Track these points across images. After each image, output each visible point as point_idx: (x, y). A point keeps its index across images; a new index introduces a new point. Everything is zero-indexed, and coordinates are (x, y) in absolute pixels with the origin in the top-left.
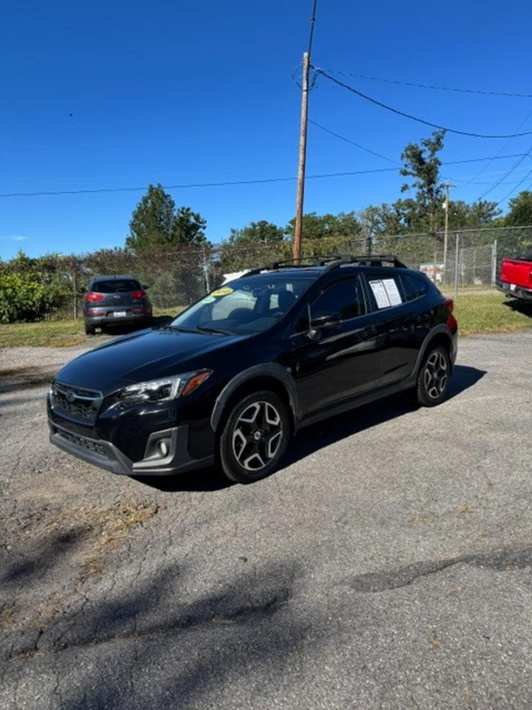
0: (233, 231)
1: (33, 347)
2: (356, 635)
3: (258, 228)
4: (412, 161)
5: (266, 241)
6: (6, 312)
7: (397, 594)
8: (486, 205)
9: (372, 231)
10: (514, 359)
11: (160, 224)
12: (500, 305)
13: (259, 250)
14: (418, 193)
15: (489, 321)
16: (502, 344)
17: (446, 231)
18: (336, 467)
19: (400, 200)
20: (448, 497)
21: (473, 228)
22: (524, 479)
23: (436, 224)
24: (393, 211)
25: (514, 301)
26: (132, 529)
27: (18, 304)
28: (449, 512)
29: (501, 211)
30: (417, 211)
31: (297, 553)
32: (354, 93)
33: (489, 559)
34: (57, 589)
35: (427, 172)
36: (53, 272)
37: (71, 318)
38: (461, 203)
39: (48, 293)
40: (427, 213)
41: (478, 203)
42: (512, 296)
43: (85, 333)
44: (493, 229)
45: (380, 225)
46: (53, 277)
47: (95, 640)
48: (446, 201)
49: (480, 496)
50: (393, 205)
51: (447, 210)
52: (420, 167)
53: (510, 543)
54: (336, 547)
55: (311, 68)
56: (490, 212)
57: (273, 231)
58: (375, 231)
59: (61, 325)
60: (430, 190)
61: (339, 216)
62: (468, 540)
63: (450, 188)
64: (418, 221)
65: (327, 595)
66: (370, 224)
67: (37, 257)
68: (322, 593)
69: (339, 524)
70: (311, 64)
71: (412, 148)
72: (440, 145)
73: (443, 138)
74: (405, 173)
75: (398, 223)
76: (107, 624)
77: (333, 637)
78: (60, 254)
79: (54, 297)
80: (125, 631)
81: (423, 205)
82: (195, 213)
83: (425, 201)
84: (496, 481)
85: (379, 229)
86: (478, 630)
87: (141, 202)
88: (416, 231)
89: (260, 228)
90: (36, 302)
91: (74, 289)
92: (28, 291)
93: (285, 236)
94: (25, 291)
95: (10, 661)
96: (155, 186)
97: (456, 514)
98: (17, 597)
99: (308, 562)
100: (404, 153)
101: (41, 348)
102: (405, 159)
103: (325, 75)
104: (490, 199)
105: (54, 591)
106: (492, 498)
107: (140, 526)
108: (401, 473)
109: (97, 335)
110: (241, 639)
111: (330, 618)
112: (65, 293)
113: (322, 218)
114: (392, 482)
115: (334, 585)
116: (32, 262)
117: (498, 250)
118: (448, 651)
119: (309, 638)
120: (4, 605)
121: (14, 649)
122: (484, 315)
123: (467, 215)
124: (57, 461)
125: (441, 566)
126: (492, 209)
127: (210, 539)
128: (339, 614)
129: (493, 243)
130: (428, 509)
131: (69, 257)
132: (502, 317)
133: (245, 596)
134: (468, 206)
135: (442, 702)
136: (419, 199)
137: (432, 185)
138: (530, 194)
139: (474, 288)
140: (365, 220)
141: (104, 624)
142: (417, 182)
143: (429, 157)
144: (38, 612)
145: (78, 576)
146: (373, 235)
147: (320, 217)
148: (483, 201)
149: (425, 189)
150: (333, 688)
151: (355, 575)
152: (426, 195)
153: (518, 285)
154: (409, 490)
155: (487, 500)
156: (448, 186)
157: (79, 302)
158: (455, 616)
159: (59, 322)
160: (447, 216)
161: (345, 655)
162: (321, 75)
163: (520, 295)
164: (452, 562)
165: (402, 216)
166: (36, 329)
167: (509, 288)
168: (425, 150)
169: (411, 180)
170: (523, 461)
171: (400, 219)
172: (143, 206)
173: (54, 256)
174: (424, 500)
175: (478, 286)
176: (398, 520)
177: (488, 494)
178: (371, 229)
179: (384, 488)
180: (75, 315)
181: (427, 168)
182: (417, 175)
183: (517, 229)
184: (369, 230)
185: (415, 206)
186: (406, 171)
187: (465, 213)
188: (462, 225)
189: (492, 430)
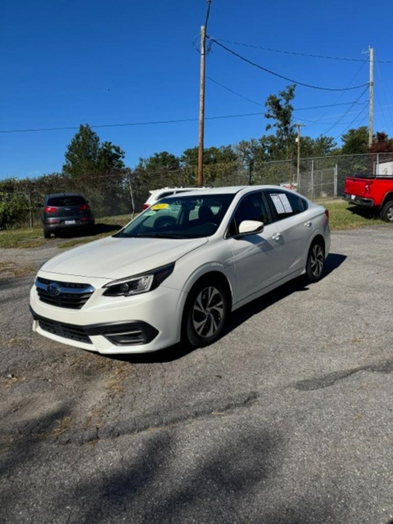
0: (141, 160)
1: (6, 248)
2: (308, 415)
3: (160, 157)
4: (272, 107)
5: (168, 166)
7: (327, 391)
8: (326, 140)
9: (244, 160)
10: (361, 246)
11: (88, 154)
12: (344, 210)
13: (170, 173)
14: (278, 131)
16: (349, 237)
17: (298, 158)
19: (264, 136)
20: (342, 333)
22: (388, 320)
23: (291, 153)
24: (260, 144)
25: (355, 207)
28: (345, 342)
29: (336, 144)
30: (276, 144)
32: (237, 57)
33: (379, 367)
34: (95, 403)
35: (284, 115)
36: (12, 192)
37: (27, 227)
38: (308, 138)
39: (9, 208)
40: (284, 146)
41: (320, 139)
42: (353, 203)
43: (44, 237)
44: (334, 156)
45: (250, 155)
46: (11, 196)
47: (137, 430)
48: (298, 137)
49: (363, 331)
50: (260, 140)
51: (299, 144)
52: (278, 112)
53: (389, 357)
54: (278, 366)
55: (207, 38)
56: (328, 145)
57: (172, 160)
58: (246, 159)
59: (22, 232)
60: (286, 129)
61: (220, 148)
62: (362, 358)
63: (301, 127)
64: (278, 152)
65: (282, 394)
66: (243, 154)
68: (279, 393)
69: (275, 352)
70: (207, 35)
71: (272, 98)
72: (292, 96)
73: (294, 90)
74: (268, 116)
75: (263, 153)
77: (294, 416)
78: (16, 178)
79: (13, 212)
80: (156, 423)
81: (281, 140)
82: (116, 146)
83: (282, 137)
84: (371, 322)
85: (249, 158)
86: (384, 406)
87: (75, 138)
88: (276, 158)
89: (162, 157)
91: (30, 205)
93: (181, 163)
95: (83, 446)
96: (85, 126)
97: (350, 343)
99: (263, 376)
100: (267, 101)
101: (12, 249)
102: (268, 106)
103: (217, 43)
104: (328, 135)
106: (371, 332)
108: (307, 320)
109: (52, 239)
110: (234, 422)
111: (289, 407)
112: (22, 208)
113: (208, 150)
114: (303, 326)
115: (285, 388)
117: (338, 172)
118: (368, 419)
119: (279, 418)
121: (84, 439)
122: (334, 217)
123: (313, 147)
125: (349, 373)
126: (330, 142)
127: (191, 366)
128: (293, 404)
129: (334, 166)
130: (331, 341)
131: (24, 181)
132: (346, 218)
133: (228, 398)
134: (313, 140)
135: (373, 446)
136: (279, 135)
137: (287, 125)
138: (355, 132)
139: (322, 199)
140: (239, 151)
142: (277, 123)
143: (284, 104)
145: (107, 395)
146: (245, 162)
147: (206, 149)
148: (323, 137)
149: (282, 128)
150: (304, 444)
151: (296, 381)
152: (283, 132)
153: (356, 196)
154: (315, 330)
155: (368, 333)
156: (299, 126)
157: (34, 215)
158: (367, 400)
159: (18, 230)
160: (299, 148)
161: (305, 426)
163: (359, 202)
164: (356, 371)
165: (266, 148)
166: (3, 236)
167: (351, 198)
168: (281, 99)
169: (273, 121)
170: (384, 309)
171: (265, 150)
172: (76, 141)
173: (12, 180)
174: (327, 336)
175: (324, 198)
176: (314, 348)
177: (367, 330)
178: (244, 158)
179: (298, 330)
180: (31, 225)
181: (283, 112)
182: (276, 117)
183: (350, 156)
184: (242, 159)
185: (275, 141)
186: (269, 115)
187: (311, 145)
188: (309, 155)
189: (359, 291)
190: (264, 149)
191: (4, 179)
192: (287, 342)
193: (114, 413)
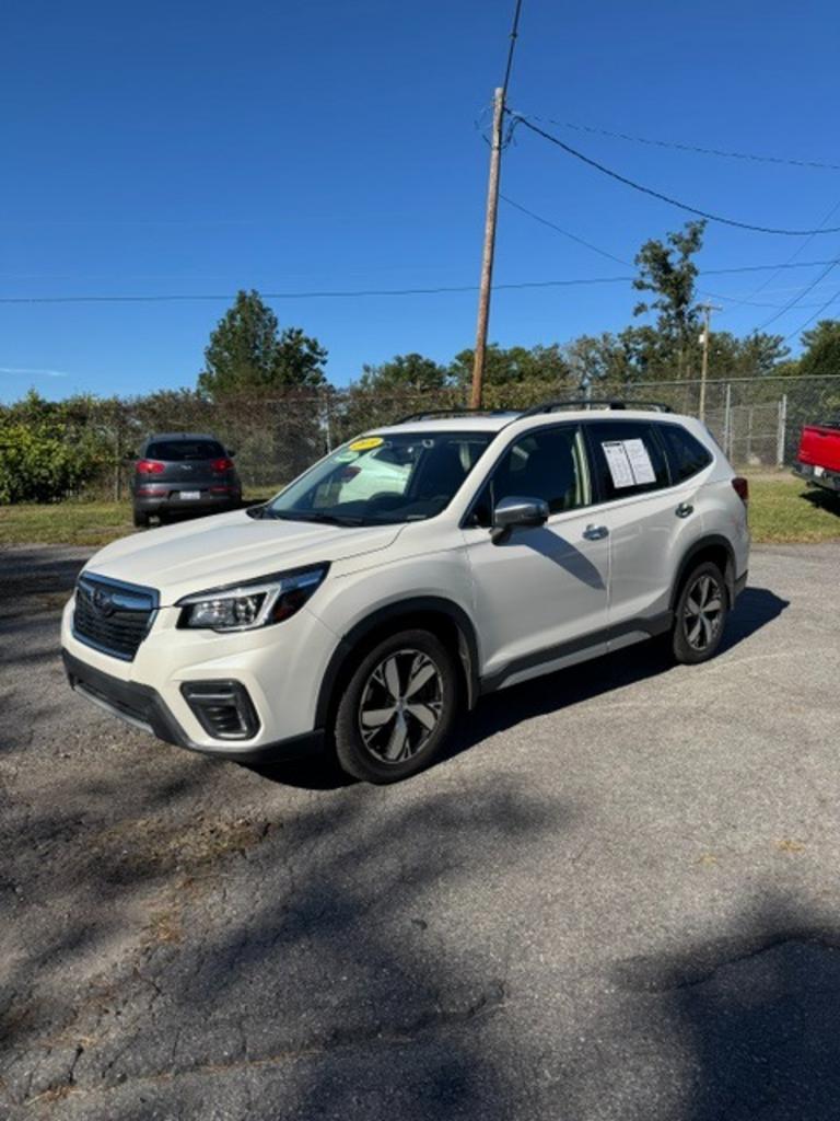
0: (367, 369)
1: (50, 543)
2: (629, 1073)
3: (405, 365)
4: (652, 268)
5: (418, 386)
6: (6, 486)
8: (765, 340)
9: (585, 375)
10: (828, 586)
11: (253, 353)
12: (795, 499)
13: (414, 400)
14: (661, 318)
15: (779, 524)
16: (803, 562)
17: (704, 380)
18: (563, 765)
19: (630, 327)
20: (753, 821)
21: (745, 376)
23: (688, 367)
24: (619, 345)
25: (819, 493)
26: (226, 862)
27: (26, 474)
28: (759, 848)
29: (789, 351)
30: (657, 346)
31: (511, 915)
34: (102, 969)
35: (676, 285)
36: (83, 424)
37: (109, 500)
38: (725, 335)
39: (74, 458)
40: (674, 351)
41: (753, 337)
42: (817, 485)
43: (132, 524)
44: (781, 377)
45: (598, 367)
46: (81, 433)
47: (175, 1067)
48: (705, 332)
49: (808, 822)
50: (619, 336)
51: (705, 346)
52: (664, 277)
54: (577, 906)
55: (506, 113)
56: (771, 351)
57: (430, 370)
58: (589, 375)
59: (94, 510)
60: (680, 315)
61: (534, 350)
63: (712, 312)
64: (659, 362)
65: (572, 994)
66: (582, 364)
67: (58, 400)
68: (564, 991)
69: (578, 864)
70: (506, 106)
71: (652, 246)
72: (697, 244)
73: (701, 232)
74: (640, 286)
75: (627, 365)
76: (194, 1038)
77: (591, 1074)
78: (94, 395)
79: (83, 464)
80: (226, 1053)
81: (667, 338)
82: (311, 338)
83: (671, 330)
84: (831, 794)
85: (596, 372)
87: (226, 318)
88: (655, 377)
89: (410, 366)
90: (54, 472)
91: (116, 452)
92: (42, 453)
93: (449, 379)
94: (37, 452)
95: (27, 1103)
96: (249, 293)
97: (772, 853)
98: (36, 981)
99: (531, 933)
100: (640, 253)
102: (641, 265)
103: (528, 125)
104: (772, 331)
105: (98, 972)
106: (830, 824)
107: (240, 857)
108: (671, 777)
109: (152, 527)
110: (429, 1074)
111: (583, 1039)
112: (101, 459)
113: (507, 354)
114: (659, 793)
115: (582, 976)
116: (50, 408)
117: (787, 413)
119: (548, 1076)
120: (13, 996)
121: (34, 1081)
122: (771, 514)
123: (736, 355)
124: (95, 737)
125: (759, 947)
126: (775, 346)
128: (596, 1032)
129: (780, 399)
130: (723, 841)
131: (109, 402)
132: (799, 518)
133: (429, 991)
134: (737, 341)
136: (662, 327)
137: (683, 306)
138: (834, 326)
139: (749, 470)
140: (576, 357)
141: (189, 1038)
142: (660, 301)
143: (679, 262)
144: (72, 1010)
145: (139, 946)
146: (586, 381)
147: (505, 351)
148: (760, 334)
149: (672, 312)
151: (614, 958)
152: (673, 321)
153: (826, 468)
154: (688, 808)
155: (821, 828)
156: (708, 309)
157: (123, 474)
159: (89, 505)
160: (705, 355)
162: (523, 124)
163: (830, 484)
164: (778, 940)
165: (634, 353)
166: (53, 516)
167: (812, 472)
168: (672, 251)
169: (650, 297)
171: (630, 358)
172: (228, 325)
173: (86, 400)
174: (715, 825)
175: (754, 467)
176: (677, 860)
177: (821, 818)
178: (584, 372)
179: (645, 803)
180: (116, 495)
181: (676, 279)
182: (659, 289)
183: (820, 380)
184: (581, 375)
185: (655, 339)
186: (642, 283)
187: (732, 352)
188: (728, 371)
189: (810, 705)
190: (628, 356)
191: (68, 397)
192: (611, 837)
193: (134, 1006)
